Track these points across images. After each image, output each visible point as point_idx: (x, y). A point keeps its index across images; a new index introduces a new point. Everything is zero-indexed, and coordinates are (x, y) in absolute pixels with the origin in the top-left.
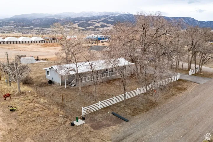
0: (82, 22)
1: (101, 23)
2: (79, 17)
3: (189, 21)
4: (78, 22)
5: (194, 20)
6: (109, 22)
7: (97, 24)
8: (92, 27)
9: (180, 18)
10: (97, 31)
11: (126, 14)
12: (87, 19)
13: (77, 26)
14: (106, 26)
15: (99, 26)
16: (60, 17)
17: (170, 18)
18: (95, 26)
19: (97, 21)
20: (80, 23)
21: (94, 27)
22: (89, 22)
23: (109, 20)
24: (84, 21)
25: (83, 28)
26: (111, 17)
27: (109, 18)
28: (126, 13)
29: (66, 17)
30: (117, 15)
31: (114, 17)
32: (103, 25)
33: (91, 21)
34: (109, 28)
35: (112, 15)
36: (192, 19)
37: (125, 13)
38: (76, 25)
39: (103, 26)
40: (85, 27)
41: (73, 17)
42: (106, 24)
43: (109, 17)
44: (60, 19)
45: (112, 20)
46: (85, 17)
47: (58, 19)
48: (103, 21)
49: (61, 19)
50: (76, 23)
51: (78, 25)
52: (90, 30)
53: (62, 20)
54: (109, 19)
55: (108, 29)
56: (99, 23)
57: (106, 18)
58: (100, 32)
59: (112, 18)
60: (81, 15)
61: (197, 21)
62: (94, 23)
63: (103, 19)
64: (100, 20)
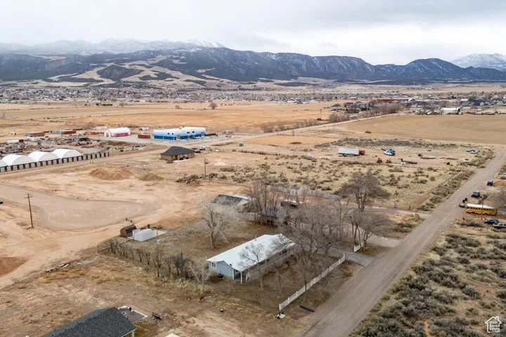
0: (109, 65)
1: (156, 68)
2: (100, 53)
3: (353, 65)
4: (98, 66)
5: (362, 63)
6: (176, 65)
7: (148, 72)
8: (135, 79)
9: (334, 57)
10: (149, 87)
11: (214, 48)
12: (120, 59)
13: (97, 77)
14: (169, 76)
15: (152, 75)
16: (50, 53)
17: (313, 57)
18: (141, 75)
19: (147, 64)
20: (103, 68)
21: (140, 78)
22: (127, 66)
23: (176, 62)
24: (112, 64)
25: (112, 82)
26: (181, 54)
27: (174, 57)
28: (215, 46)
29: (64, 53)
30: (193, 50)
31: (188, 55)
32: (161, 73)
33: (131, 63)
34: (176, 81)
35: (183, 49)
36: (359, 60)
37: (211, 44)
38: (93, 74)
39: (162, 76)
40: (117, 79)
41: (84, 54)
42: (168, 71)
43: (175, 54)
44: (50, 58)
45: (182, 60)
46: (116, 53)
47: (44, 57)
48: (161, 64)
49: (53, 58)
50: (94, 67)
51: (99, 73)
52: (129, 86)
53: (56, 60)
54: (176, 59)
55: (174, 84)
56: (151, 67)
57: (169, 56)
58: (157, 91)
59: (183, 57)
60: (104, 48)
61: (370, 65)
62: (140, 68)
63: (160, 58)
64: (155, 62)
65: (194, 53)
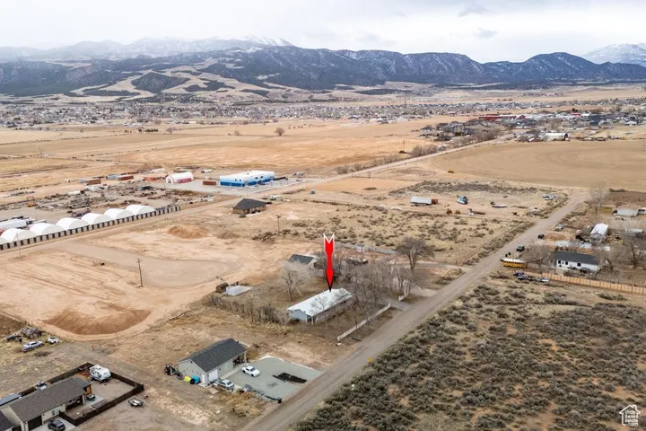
0: (145, 72)
1: (204, 75)
2: (134, 57)
3: (455, 64)
4: (132, 75)
5: (468, 62)
6: (231, 70)
7: (195, 81)
8: (179, 90)
9: (431, 54)
10: (198, 101)
11: (278, 47)
12: (160, 65)
13: (131, 89)
14: (222, 85)
15: (201, 85)
16: (71, 59)
17: (405, 55)
18: (187, 85)
19: (194, 70)
20: (139, 77)
21: (186, 89)
22: (168, 73)
23: (230, 66)
24: (150, 71)
25: (150, 95)
26: (236, 55)
27: (228, 59)
28: (280, 44)
29: (89, 59)
30: (251, 50)
31: (245, 56)
32: (211, 81)
33: (172, 70)
34: (230, 92)
35: (238, 49)
36: (464, 57)
37: (274, 42)
38: (126, 85)
39: (213, 86)
40: (157, 90)
41: (113, 58)
42: (220, 79)
43: (229, 57)
44: (72, 65)
45: (238, 64)
46: (154, 56)
47: (63, 64)
48: (210, 70)
49: (76, 66)
50: (127, 76)
51: (134, 83)
52: (173, 100)
53: (80, 68)
54: (231, 62)
55: (229, 96)
56: (198, 74)
57: (221, 59)
58: (208, 105)
59: (239, 60)
60: (138, 50)
61: (477, 63)
62: (185, 76)
63: (210, 62)
64: (204, 67)
65: (252, 54)
